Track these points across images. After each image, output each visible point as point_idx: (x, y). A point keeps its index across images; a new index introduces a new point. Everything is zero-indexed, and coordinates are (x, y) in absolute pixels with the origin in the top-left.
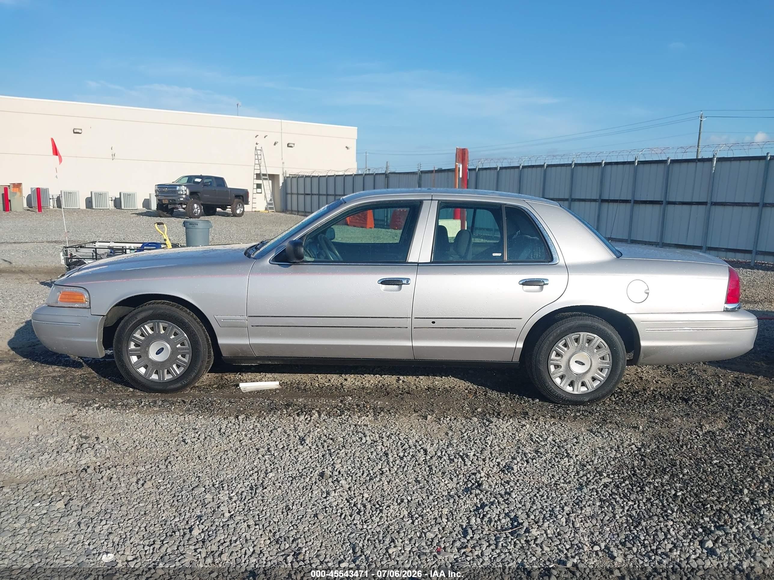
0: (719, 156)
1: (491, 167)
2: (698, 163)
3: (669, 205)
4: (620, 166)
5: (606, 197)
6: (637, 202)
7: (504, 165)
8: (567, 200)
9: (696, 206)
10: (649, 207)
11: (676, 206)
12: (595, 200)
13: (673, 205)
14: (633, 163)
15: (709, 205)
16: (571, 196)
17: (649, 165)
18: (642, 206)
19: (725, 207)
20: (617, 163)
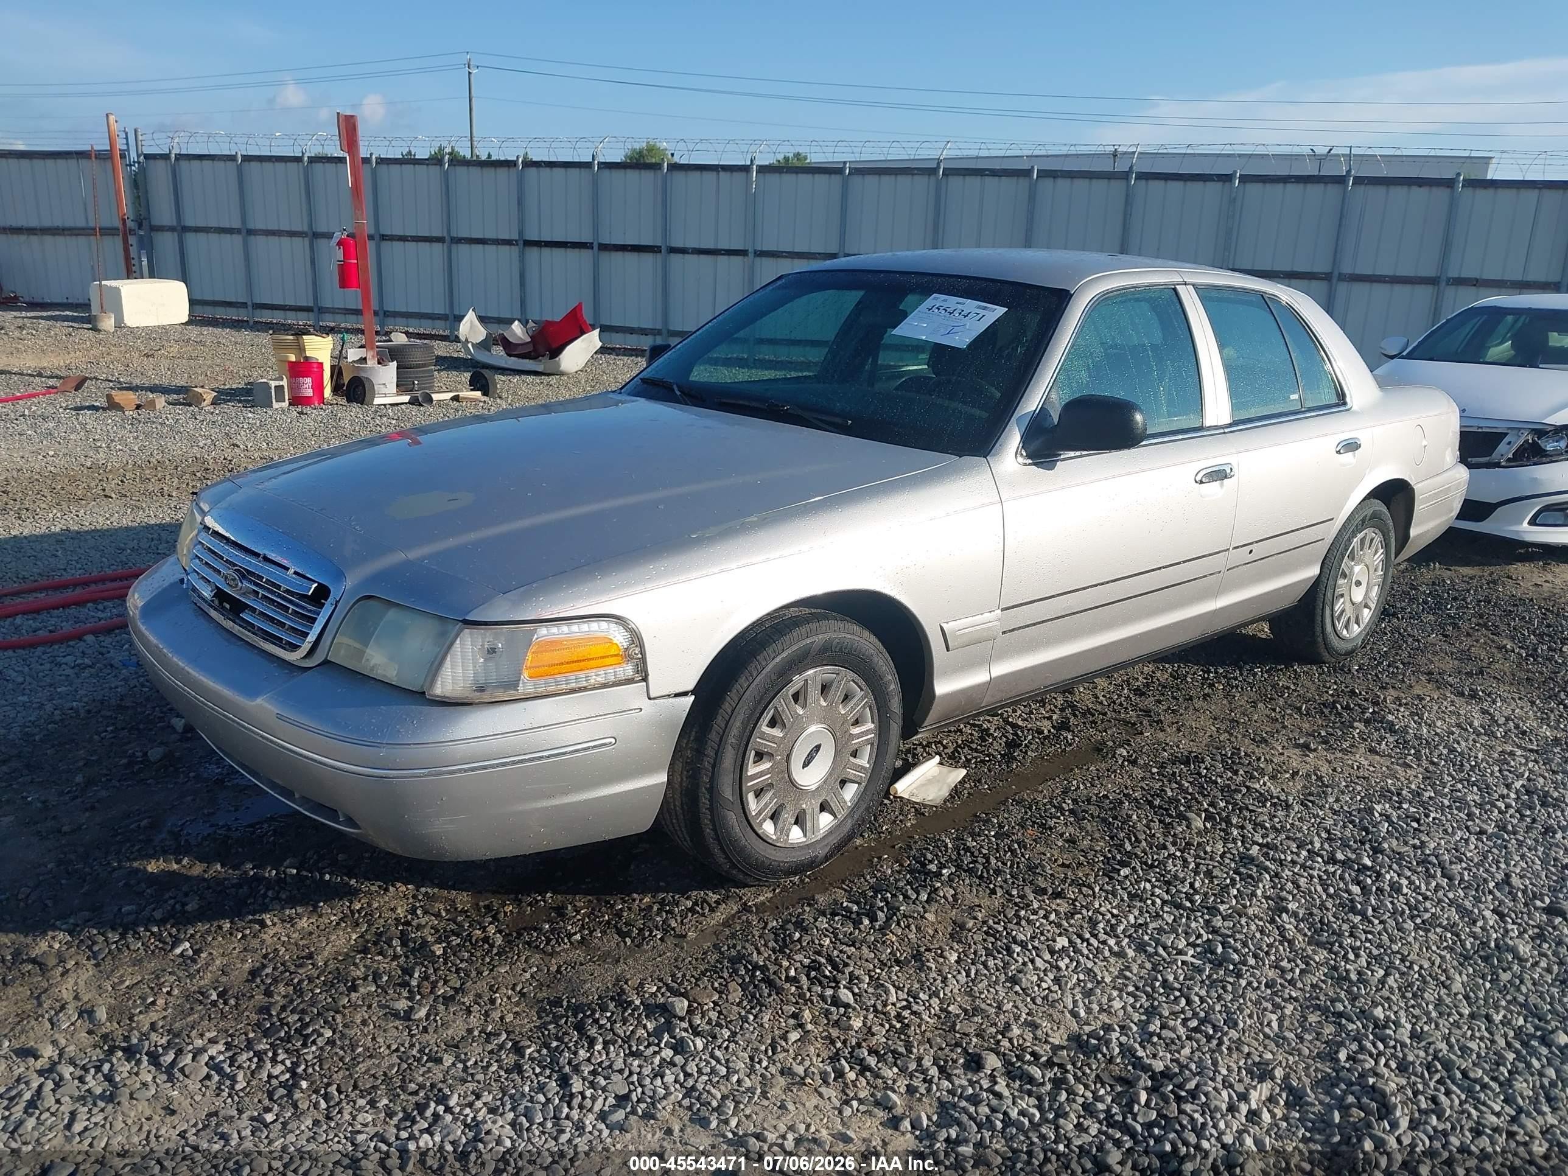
0: (757, 162)
1: (213, 152)
2: (722, 174)
3: (672, 255)
4: (559, 172)
5: (533, 236)
6: (604, 247)
7: (253, 151)
8: (440, 240)
9: (726, 257)
10: (631, 257)
11: (687, 256)
12: (508, 242)
13: (681, 255)
14: (588, 165)
15: (751, 255)
16: (449, 231)
17: (623, 171)
18: (618, 256)
19: (779, 260)
20: (551, 165)
